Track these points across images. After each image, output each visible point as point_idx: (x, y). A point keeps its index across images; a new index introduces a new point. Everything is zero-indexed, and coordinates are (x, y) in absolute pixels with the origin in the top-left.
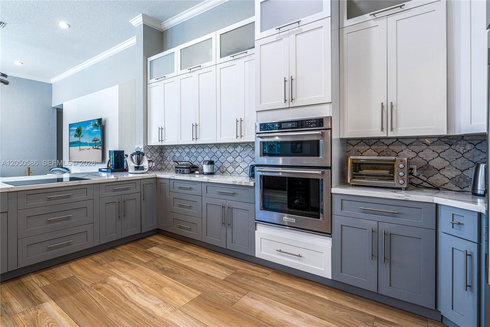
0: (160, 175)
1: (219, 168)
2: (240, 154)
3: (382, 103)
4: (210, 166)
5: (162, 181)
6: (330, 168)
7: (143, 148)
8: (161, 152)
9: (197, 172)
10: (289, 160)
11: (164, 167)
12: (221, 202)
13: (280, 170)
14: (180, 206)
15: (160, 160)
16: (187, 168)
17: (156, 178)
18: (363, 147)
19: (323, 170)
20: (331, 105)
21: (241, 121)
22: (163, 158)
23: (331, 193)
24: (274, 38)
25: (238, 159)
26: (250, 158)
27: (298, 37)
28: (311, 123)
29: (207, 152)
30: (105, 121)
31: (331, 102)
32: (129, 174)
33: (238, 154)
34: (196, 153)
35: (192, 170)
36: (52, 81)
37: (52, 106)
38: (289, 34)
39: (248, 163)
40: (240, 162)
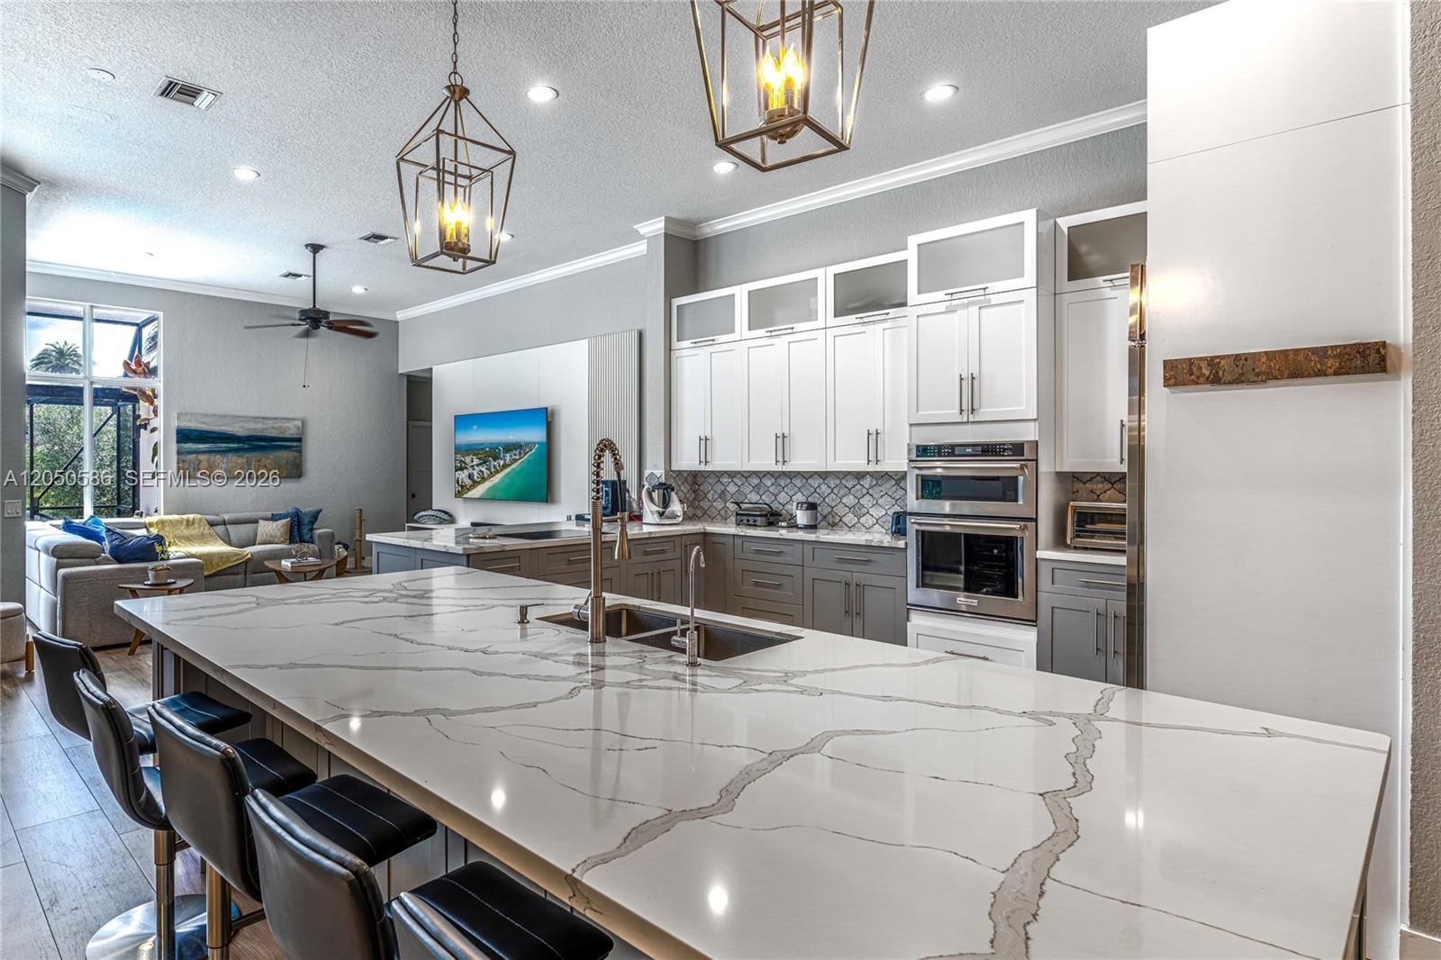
0: (711, 528)
1: (825, 517)
2: (870, 491)
3: (1122, 421)
4: (809, 512)
5: (715, 539)
6: (1035, 520)
7: (663, 476)
8: (695, 483)
9: (784, 524)
10: (966, 507)
11: (699, 513)
12: (842, 576)
13: (946, 521)
14: (757, 584)
15: (691, 499)
16: (761, 516)
17: (705, 534)
18: (1100, 486)
19: (1023, 523)
20: (1037, 423)
21: (877, 433)
22: (697, 496)
23: (1037, 559)
24: (942, 308)
25: (866, 501)
26: (890, 499)
27: (983, 311)
28: (1004, 450)
29: (799, 485)
30: (553, 413)
31: (1036, 417)
32: (644, 526)
33: (865, 491)
34: (774, 487)
35: (772, 519)
36: (400, 316)
37: (400, 372)
38: (967, 305)
39: (887, 507)
40: (870, 505)
